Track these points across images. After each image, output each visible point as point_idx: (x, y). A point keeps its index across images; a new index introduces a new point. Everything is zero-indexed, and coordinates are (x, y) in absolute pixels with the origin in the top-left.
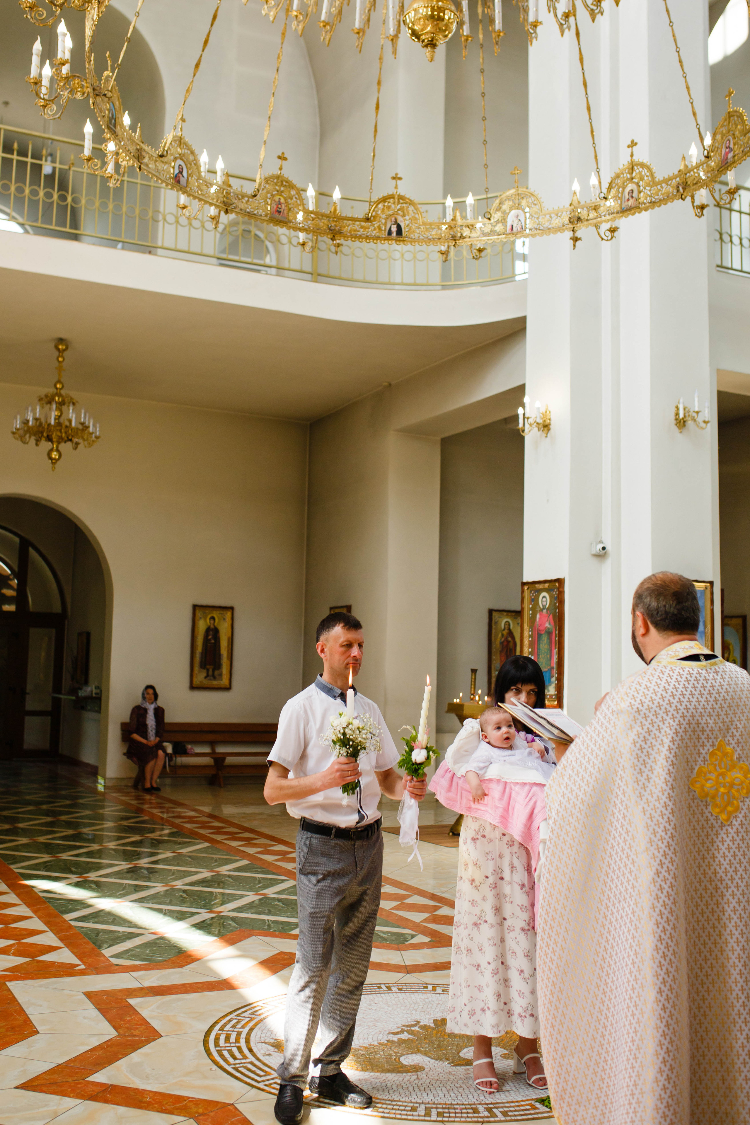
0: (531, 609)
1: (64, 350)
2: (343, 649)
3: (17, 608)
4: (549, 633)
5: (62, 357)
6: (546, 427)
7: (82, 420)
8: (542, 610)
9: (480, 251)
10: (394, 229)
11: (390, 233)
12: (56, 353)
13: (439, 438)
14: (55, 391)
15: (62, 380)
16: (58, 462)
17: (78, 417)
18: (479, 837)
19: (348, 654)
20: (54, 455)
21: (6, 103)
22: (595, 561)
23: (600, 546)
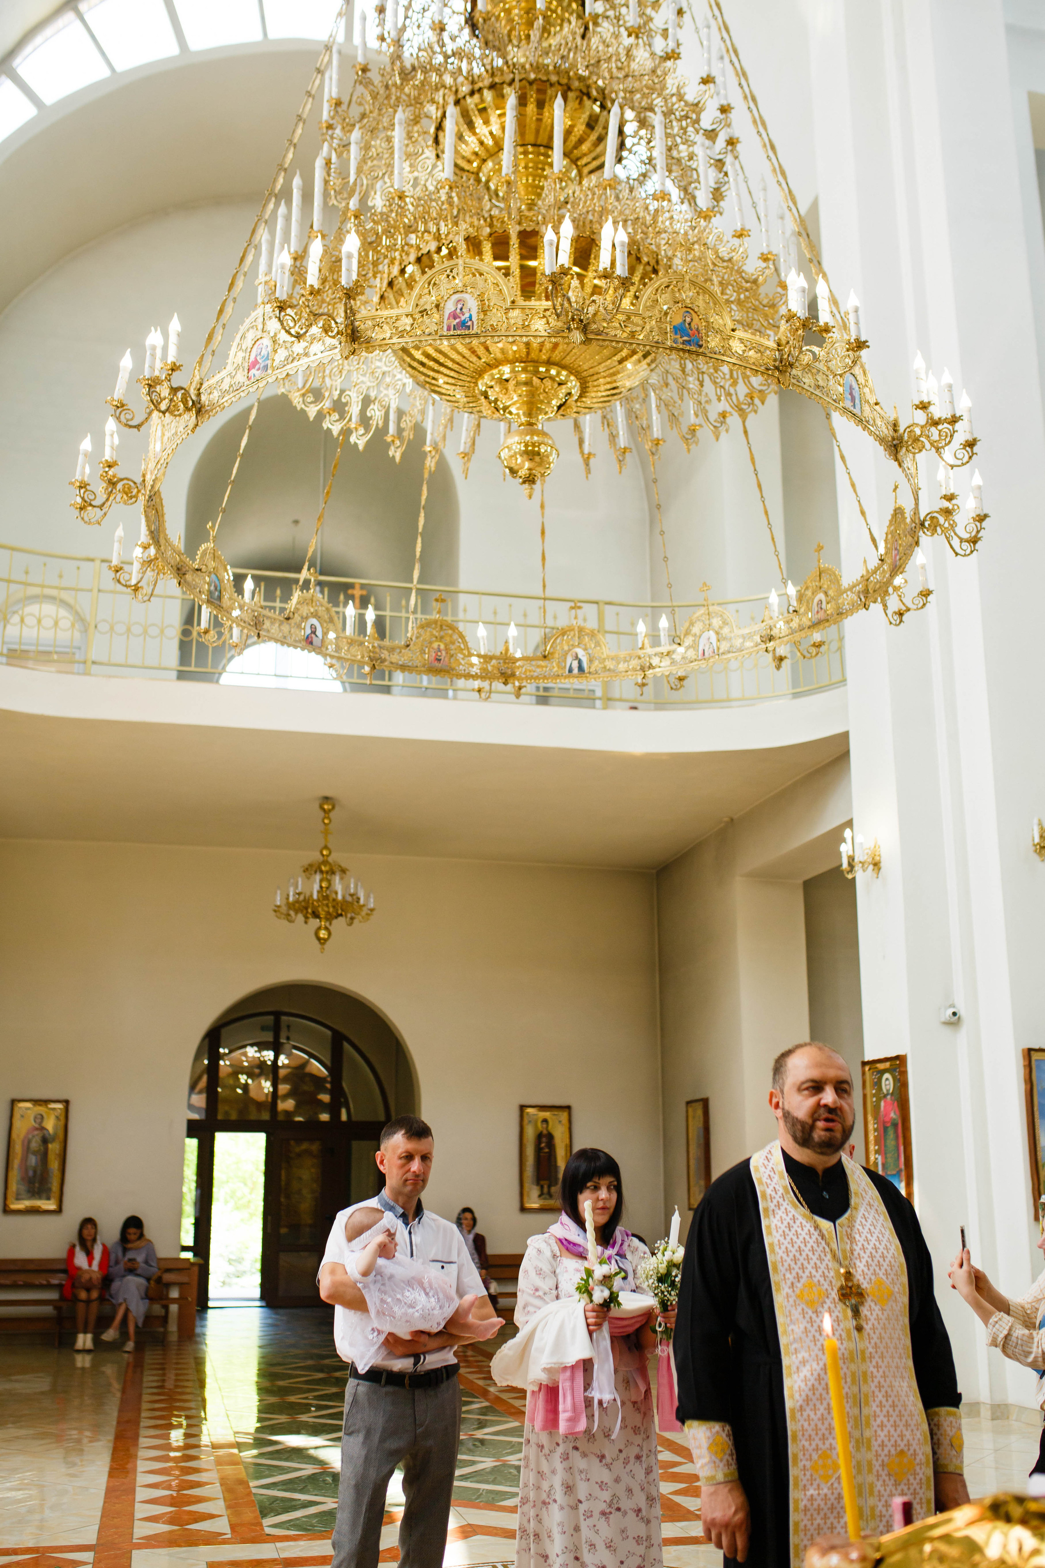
0: (874, 1095)
1: (330, 811)
3: (331, 1118)
4: (895, 1125)
5: (329, 818)
6: (877, 865)
7: (352, 891)
8: (885, 1096)
9: (681, 679)
10: (575, 664)
11: (570, 670)
12: (322, 814)
13: (800, 881)
14: (321, 859)
15: (329, 845)
16: (328, 943)
17: (346, 888)
19: (407, 1168)
20: (323, 934)
21: (296, 522)
22: (947, 1031)
23: (952, 1010)
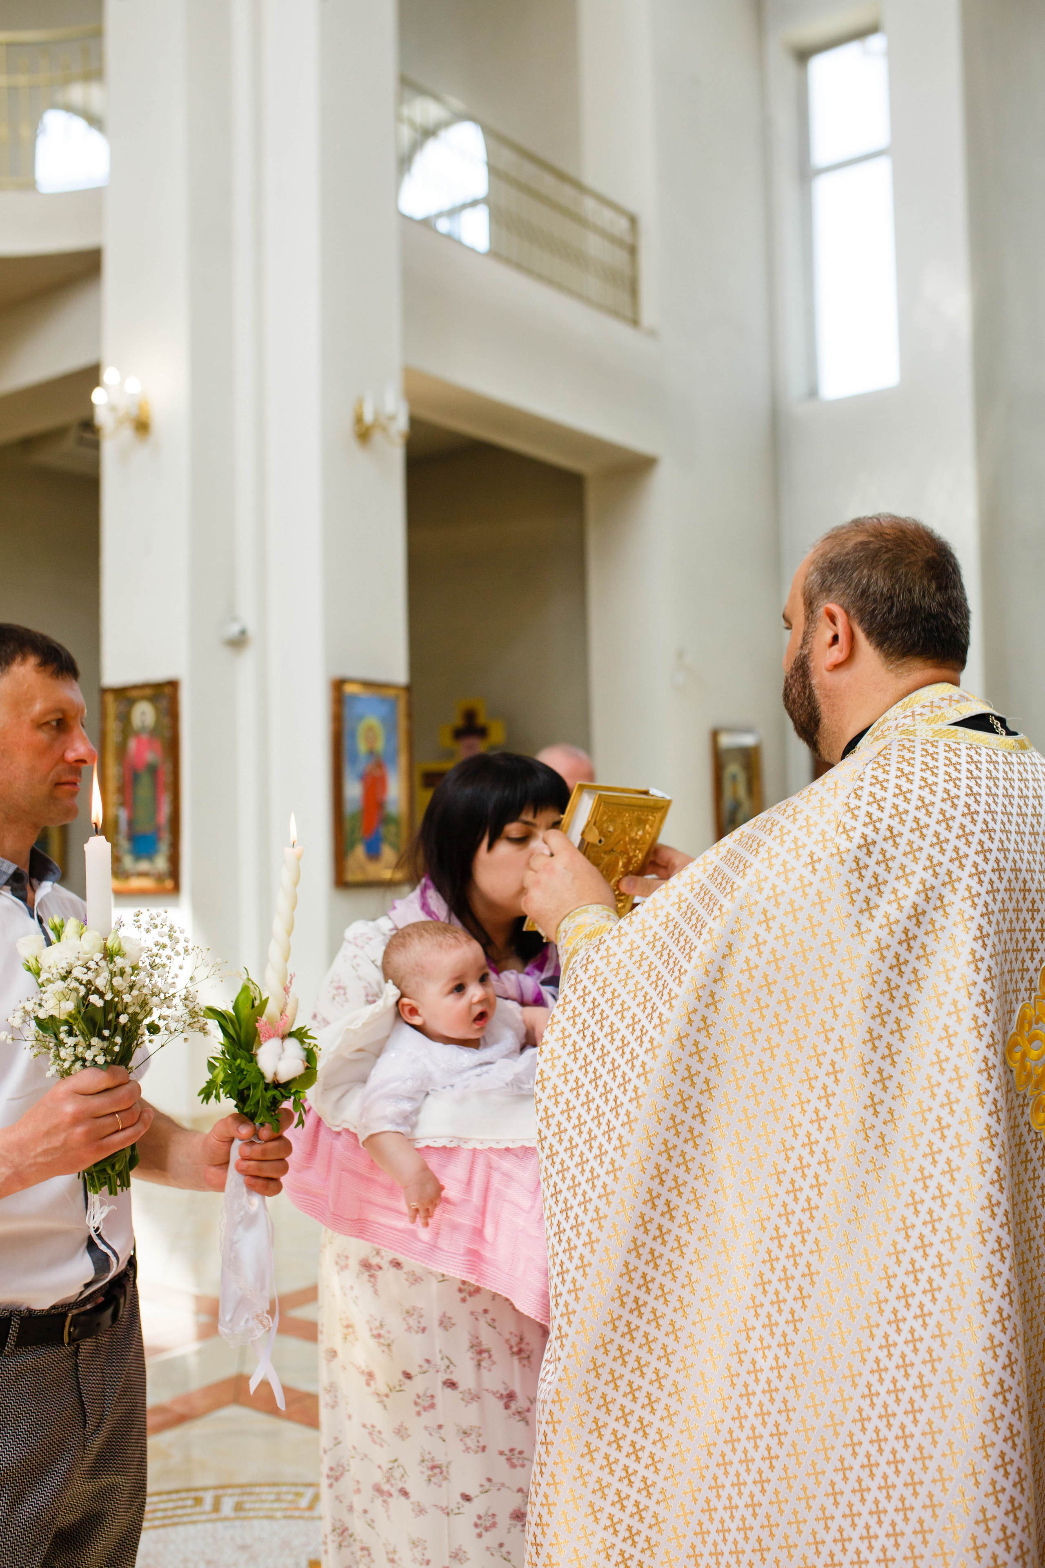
2: (43, 736)
4: (153, 770)
6: (142, 426)
8: (138, 734)
18: (385, 1264)
22: (228, 652)
